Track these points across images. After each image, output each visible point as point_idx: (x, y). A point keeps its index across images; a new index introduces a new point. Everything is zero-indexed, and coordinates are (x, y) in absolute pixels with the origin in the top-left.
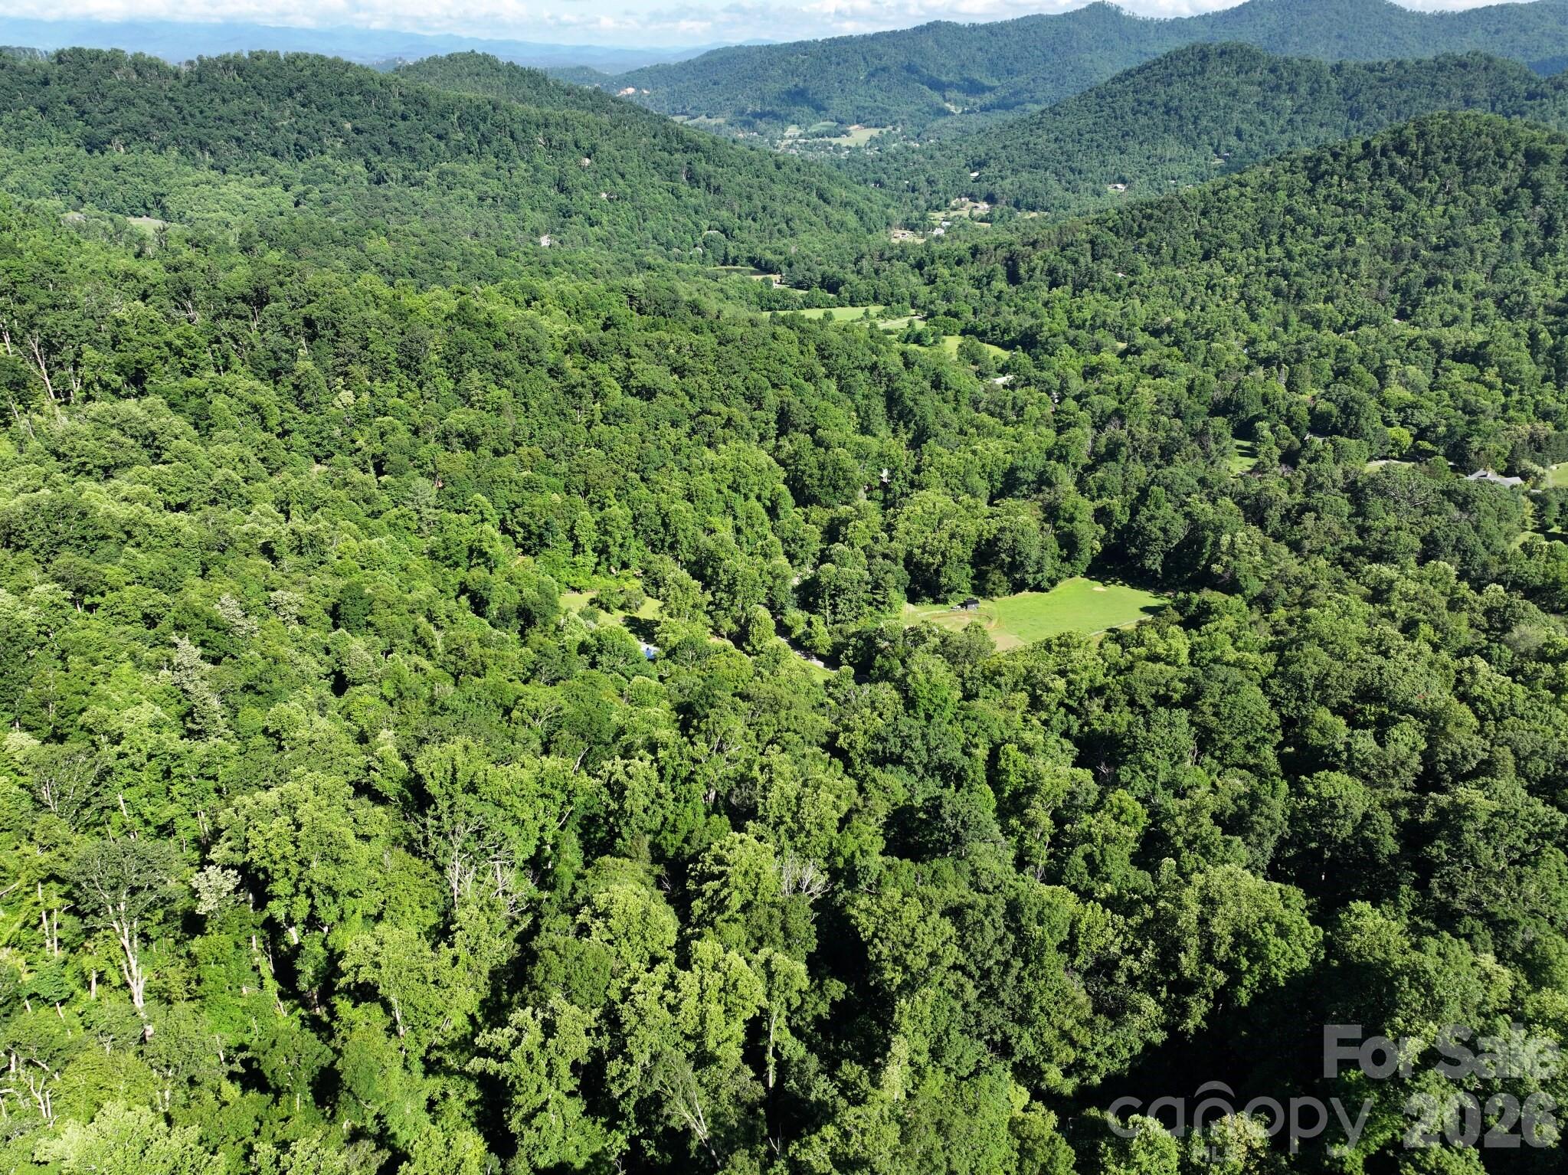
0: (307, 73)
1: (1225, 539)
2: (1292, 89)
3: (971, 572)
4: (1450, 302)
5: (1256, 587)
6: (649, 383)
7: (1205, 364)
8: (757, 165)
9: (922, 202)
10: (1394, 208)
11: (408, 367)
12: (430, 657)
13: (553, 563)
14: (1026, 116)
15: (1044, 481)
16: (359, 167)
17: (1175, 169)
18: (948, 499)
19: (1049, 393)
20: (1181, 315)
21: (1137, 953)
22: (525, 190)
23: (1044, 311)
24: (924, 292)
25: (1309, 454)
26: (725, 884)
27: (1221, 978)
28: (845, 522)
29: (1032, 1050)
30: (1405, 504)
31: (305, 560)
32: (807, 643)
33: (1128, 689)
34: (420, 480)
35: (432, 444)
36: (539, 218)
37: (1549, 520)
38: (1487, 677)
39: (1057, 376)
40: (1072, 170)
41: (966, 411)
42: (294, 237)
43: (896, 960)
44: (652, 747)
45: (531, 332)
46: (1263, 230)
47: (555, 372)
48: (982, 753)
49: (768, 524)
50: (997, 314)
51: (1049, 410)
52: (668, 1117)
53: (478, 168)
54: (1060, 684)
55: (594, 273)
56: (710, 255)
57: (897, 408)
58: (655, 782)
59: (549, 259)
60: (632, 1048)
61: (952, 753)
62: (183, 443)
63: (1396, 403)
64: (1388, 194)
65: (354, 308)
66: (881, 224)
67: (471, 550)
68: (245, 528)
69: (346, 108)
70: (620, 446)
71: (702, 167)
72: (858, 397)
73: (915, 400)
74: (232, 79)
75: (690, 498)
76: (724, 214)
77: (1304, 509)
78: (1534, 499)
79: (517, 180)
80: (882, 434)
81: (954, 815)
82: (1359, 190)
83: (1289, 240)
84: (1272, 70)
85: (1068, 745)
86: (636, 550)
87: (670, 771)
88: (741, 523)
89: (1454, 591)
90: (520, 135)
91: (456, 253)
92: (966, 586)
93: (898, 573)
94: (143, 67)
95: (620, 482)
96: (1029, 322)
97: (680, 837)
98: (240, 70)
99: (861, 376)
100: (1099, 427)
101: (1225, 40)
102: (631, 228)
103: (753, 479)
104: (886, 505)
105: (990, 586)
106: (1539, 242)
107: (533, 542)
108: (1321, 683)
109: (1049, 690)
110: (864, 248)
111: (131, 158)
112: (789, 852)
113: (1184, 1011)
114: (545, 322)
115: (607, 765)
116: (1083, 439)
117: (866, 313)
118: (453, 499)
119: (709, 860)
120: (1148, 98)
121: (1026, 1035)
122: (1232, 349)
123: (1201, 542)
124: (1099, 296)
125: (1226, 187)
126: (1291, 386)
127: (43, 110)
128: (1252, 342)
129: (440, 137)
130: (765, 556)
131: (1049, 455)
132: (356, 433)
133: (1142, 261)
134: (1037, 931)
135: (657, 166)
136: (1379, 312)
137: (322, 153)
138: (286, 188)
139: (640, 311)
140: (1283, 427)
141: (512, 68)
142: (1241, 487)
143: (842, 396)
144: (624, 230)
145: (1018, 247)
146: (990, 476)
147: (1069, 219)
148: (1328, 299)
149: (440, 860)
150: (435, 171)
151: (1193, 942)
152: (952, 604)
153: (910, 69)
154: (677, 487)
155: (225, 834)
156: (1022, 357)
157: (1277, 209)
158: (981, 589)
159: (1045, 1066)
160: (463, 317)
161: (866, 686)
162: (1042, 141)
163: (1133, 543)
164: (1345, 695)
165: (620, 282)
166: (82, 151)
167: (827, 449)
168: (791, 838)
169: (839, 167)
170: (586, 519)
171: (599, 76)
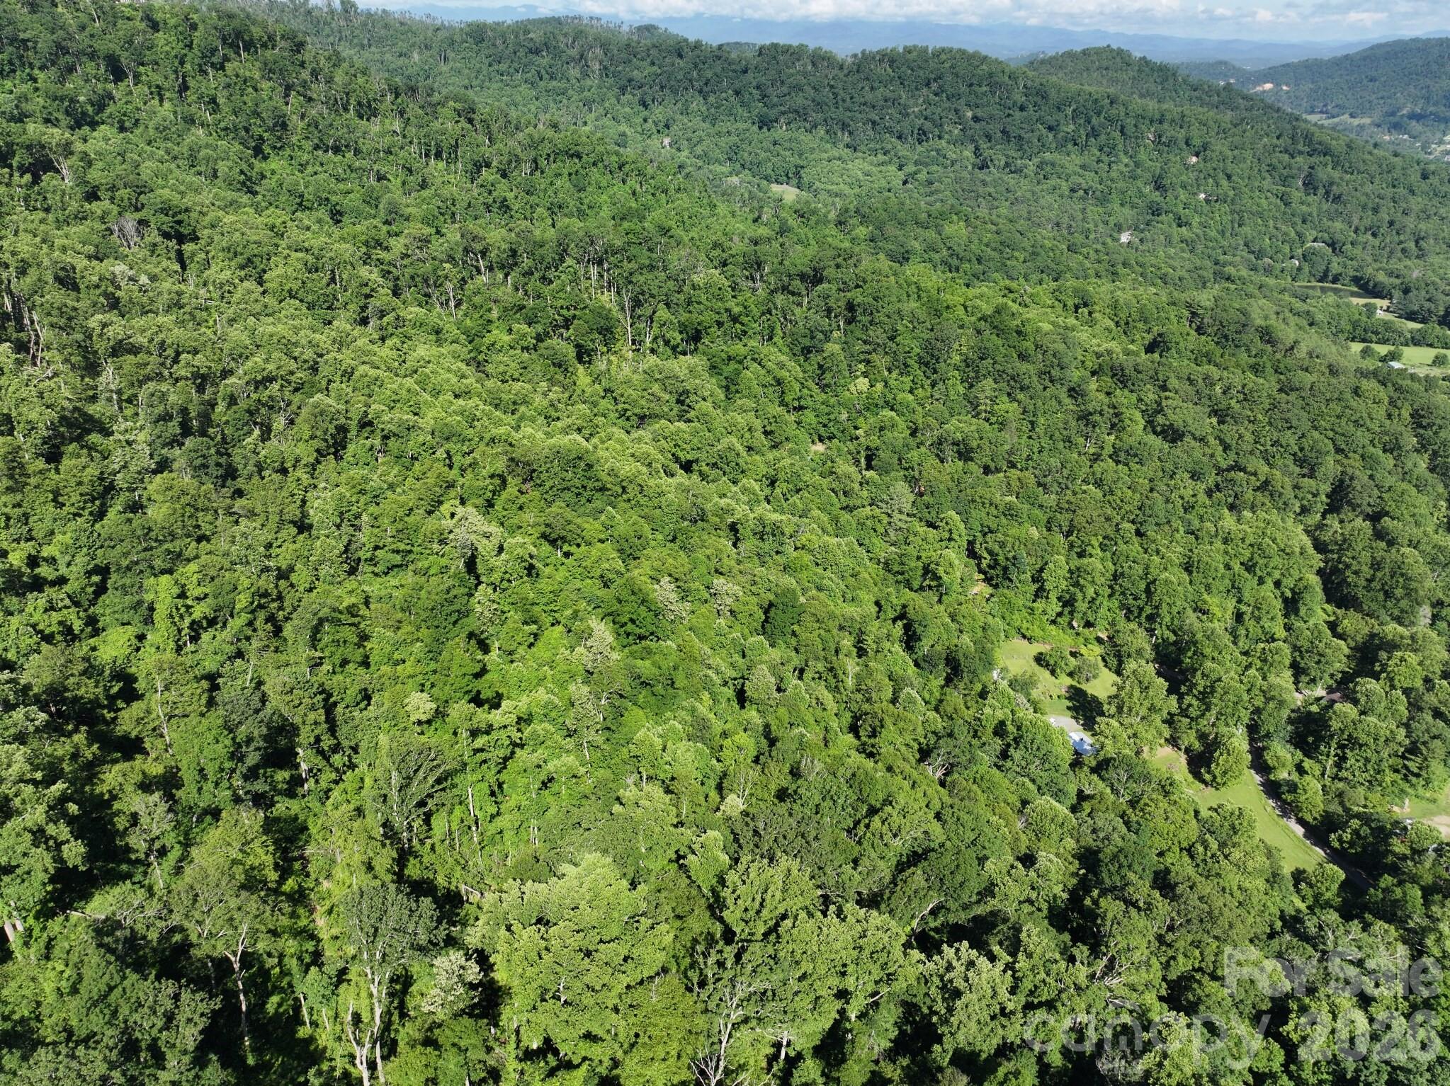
0: (947, 65)
6: (1179, 424)
8: (1397, 173)
11: (926, 365)
16: (968, 153)
22: (1121, 184)
28: (1392, 646)
32: (1289, 797)
34: (901, 483)
35: (924, 448)
36: (1127, 214)
42: (884, 216)
45: (1062, 347)
47: (1074, 392)
49: (1280, 620)
53: (1079, 160)
56: (1306, 269)
58: (1004, 994)
59: (1121, 257)
62: (707, 406)
65: (894, 299)
67: (926, 571)
69: (972, 99)
70: (1122, 491)
71: (1326, 173)
74: (884, 70)
75: (1188, 568)
76: (1338, 225)
79: (1114, 174)
86: (1108, 609)
87: (1027, 985)
90: (1130, 130)
91: (1026, 244)
94: (820, 59)
95: (1110, 531)
98: (892, 62)
102: (1223, 233)
103: (1277, 561)
107: (996, 573)
111: (789, 135)
114: (1084, 334)
118: (928, 511)
127: (737, 93)
129: (1050, 128)
132: (860, 420)
135: (1272, 169)
137: (940, 138)
138: (900, 168)
139: (1200, 330)
141: (1144, 63)
144: (1213, 234)
150: (1036, 160)
154: (1176, 553)
160: (996, 320)
166: (755, 128)
167: (1391, 543)
170: (1059, 565)
171: (1237, 72)
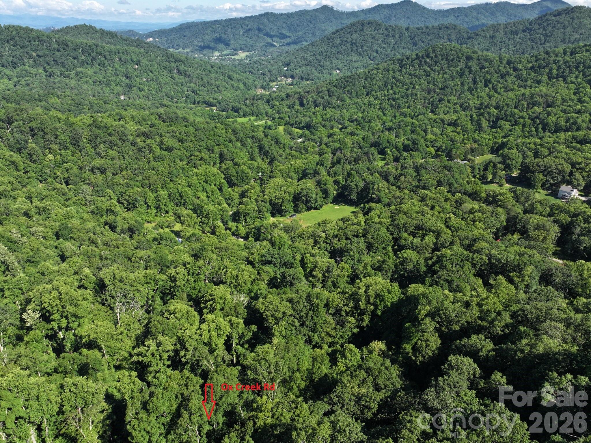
0: (14, 33)
1: (376, 186)
2: (393, 36)
3: (293, 205)
4: (446, 106)
5: (386, 201)
6: (170, 146)
7: (368, 130)
8: (204, 66)
9: (267, 79)
10: (427, 76)
11: (75, 145)
12: (96, 247)
13: (140, 213)
14: (303, 47)
15: (316, 173)
16: (41, 71)
17: (357, 65)
18: (283, 180)
19: (316, 144)
20: (360, 115)
21: (347, 305)
22: (113, 78)
23: (313, 116)
24: (270, 111)
25: (403, 158)
26: (214, 302)
27: (372, 308)
28: (247, 191)
29: (318, 340)
30: (432, 171)
31: (42, 217)
32: (237, 233)
33: (345, 234)
34: (84, 186)
35: (87, 172)
36: (119, 89)
37: (476, 174)
38: (455, 221)
39: (319, 137)
40: (320, 66)
41: (287, 150)
42: (17, 98)
43: (272, 316)
44: (184, 265)
45: (123, 129)
46: (386, 85)
47: (133, 144)
48: (298, 257)
49: (219, 194)
50: (297, 117)
51: (317, 149)
52: (202, 366)
53: (92, 70)
54: (323, 235)
55: (143, 108)
56: (188, 101)
57: (263, 152)
58: (186, 276)
59: (125, 104)
60: (187, 346)
61: (288, 258)
63: (429, 140)
64: (425, 71)
65: (50, 123)
66: (253, 87)
67: (107, 210)
68: (15, 207)
69: (33, 47)
70: (161, 169)
71: (182, 68)
72: (249, 148)
73: (269, 148)
75: (189, 186)
76: (193, 85)
77: (401, 175)
78: (470, 167)
79: (108, 74)
80: (258, 161)
81: (290, 276)
82: (416, 70)
83: (394, 88)
84: (386, 29)
85: (326, 253)
86: (170, 206)
87: (191, 272)
88: (210, 195)
89: (446, 196)
90: (108, 57)
91: (87, 103)
92: (292, 210)
93: (267, 207)
95: (163, 183)
96: (308, 120)
97: (197, 291)
99: (249, 140)
100: (334, 154)
101: (370, 19)
102: (157, 92)
103: (212, 178)
104: (261, 185)
105: (299, 209)
106: (472, 86)
107: (131, 206)
108: (405, 226)
109: (320, 237)
110: (247, 96)
112: (235, 293)
113: (362, 320)
114: (128, 126)
115: (169, 271)
116: (329, 158)
117: (250, 120)
118: (98, 192)
119: (208, 296)
120: (345, 39)
121: (316, 336)
122: (378, 125)
123: (369, 188)
124: (332, 110)
125: (372, 70)
126: (397, 136)
128: (384, 123)
129: (75, 58)
130: (219, 205)
131: (317, 164)
132: (56, 171)
133: (346, 97)
134: (316, 301)
135: (165, 68)
136: (424, 110)
137: (24, 65)
138: (10, 79)
139: (163, 121)
140: (394, 150)
141: (102, 31)
142: (381, 169)
143: (242, 147)
144: (154, 92)
145: (302, 93)
146: (298, 172)
147: (320, 83)
148: (408, 107)
149: (112, 306)
150: (74, 72)
151: (363, 298)
152: (287, 216)
153: (259, 30)
154: (184, 182)
155: (33, 300)
156: (306, 132)
157: (390, 77)
158: (297, 210)
159: (322, 345)
160: (95, 124)
161: (258, 242)
162: (309, 55)
163: (346, 190)
164: (412, 229)
165: (154, 111)
167: (239, 166)
168: (235, 288)
169: (235, 67)
170: (151, 196)
171: (138, 34)
